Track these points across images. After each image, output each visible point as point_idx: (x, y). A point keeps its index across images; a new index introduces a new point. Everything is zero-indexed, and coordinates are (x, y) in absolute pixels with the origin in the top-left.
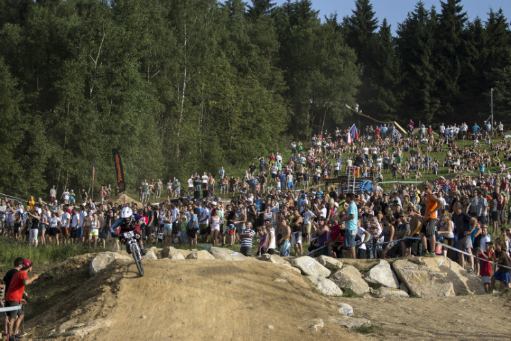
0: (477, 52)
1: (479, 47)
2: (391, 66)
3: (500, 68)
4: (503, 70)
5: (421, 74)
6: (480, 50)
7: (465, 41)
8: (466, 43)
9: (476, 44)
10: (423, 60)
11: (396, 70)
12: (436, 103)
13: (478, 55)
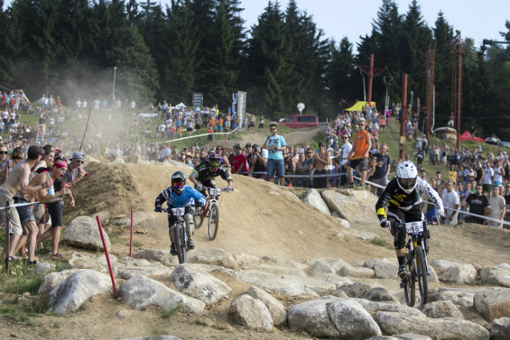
0: (100, 30)
1: (102, 25)
2: (13, 35)
3: (122, 47)
4: (125, 50)
5: (42, 46)
6: (102, 29)
7: (88, 18)
8: (90, 20)
9: (99, 21)
10: (46, 33)
11: (18, 40)
12: (54, 76)
13: (100, 33)
